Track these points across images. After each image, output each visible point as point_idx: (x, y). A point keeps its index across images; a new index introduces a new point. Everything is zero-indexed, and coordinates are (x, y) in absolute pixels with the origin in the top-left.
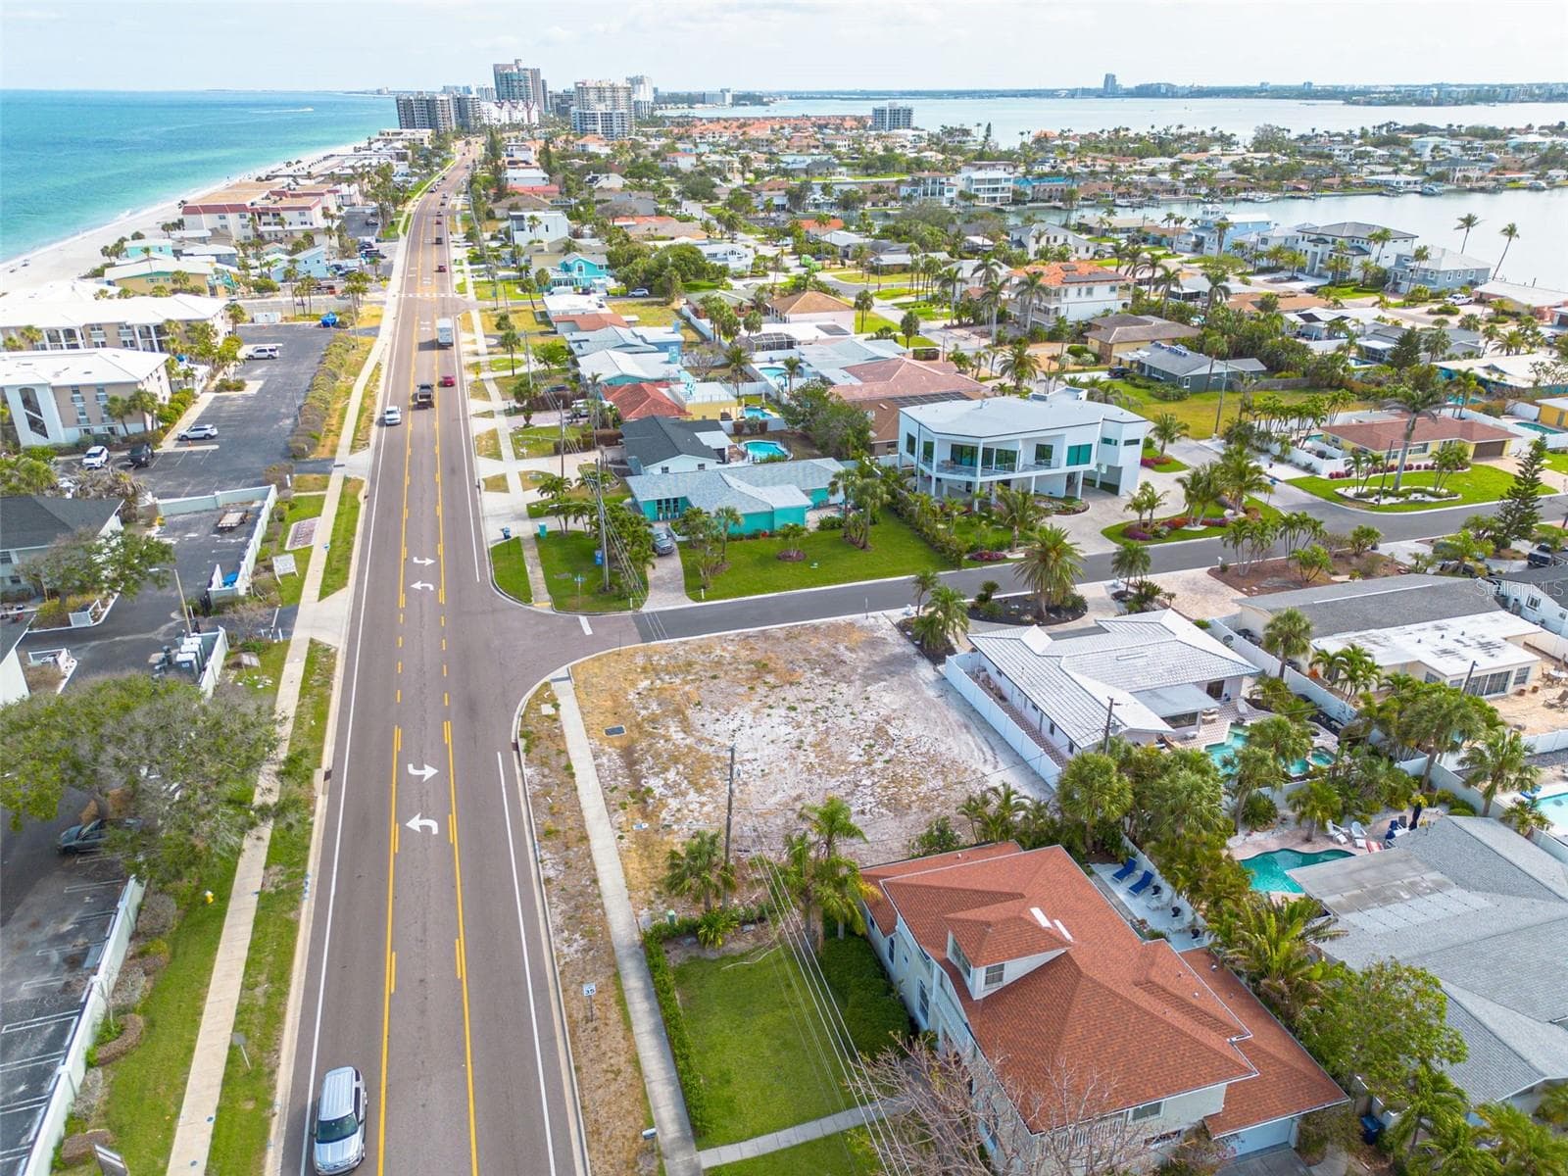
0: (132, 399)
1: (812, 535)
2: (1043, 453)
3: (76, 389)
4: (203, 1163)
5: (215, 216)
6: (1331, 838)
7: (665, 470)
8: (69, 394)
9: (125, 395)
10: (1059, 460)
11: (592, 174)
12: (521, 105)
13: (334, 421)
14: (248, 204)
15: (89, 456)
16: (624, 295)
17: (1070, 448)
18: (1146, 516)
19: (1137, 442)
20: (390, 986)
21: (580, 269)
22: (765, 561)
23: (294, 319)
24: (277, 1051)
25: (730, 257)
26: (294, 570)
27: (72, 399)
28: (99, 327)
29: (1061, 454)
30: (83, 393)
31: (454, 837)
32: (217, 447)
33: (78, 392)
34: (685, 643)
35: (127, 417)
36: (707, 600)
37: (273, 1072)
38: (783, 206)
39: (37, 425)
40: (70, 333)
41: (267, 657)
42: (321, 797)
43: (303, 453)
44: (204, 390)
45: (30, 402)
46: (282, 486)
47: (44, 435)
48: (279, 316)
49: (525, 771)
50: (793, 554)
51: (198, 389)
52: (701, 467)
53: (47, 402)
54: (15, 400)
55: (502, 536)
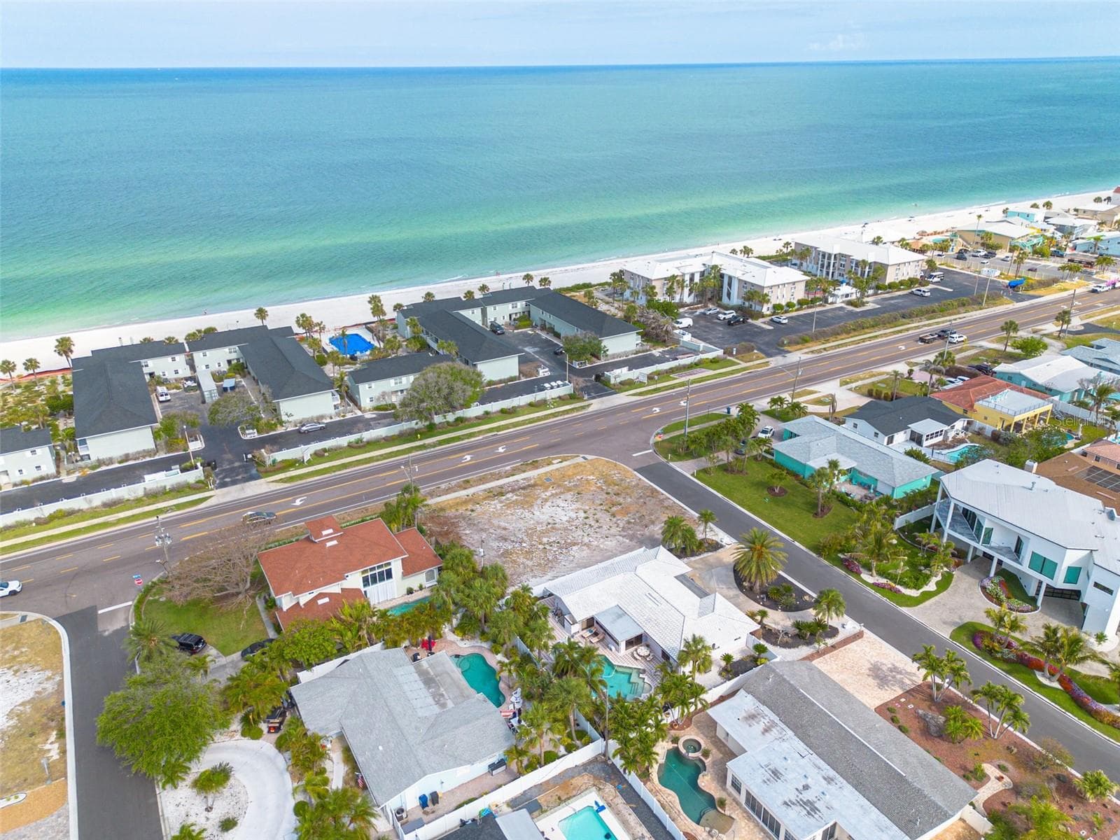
0: (751, 293)
3: (746, 282)
4: (314, 470)
7: (855, 426)
8: (743, 284)
9: (754, 290)
17: (1034, 554)
19: (1109, 591)
22: (763, 485)
23: (1007, 277)
26: (646, 382)
27: (743, 287)
28: (842, 255)
30: (747, 285)
31: (459, 466)
32: (770, 328)
33: (745, 284)
36: (696, 477)
39: (729, 295)
40: (831, 255)
41: (572, 401)
42: (481, 437)
43: (783, 345)
44: (843, 302)
45: (730, 285)
46: (728, 352)
47: (730, 299)
48: (998, 273)
49: (508, 468)
50: (777, 491)
51: (839, 300)
52: (876, 435)
53: (735, 285)
54: (726, 280)
55: (726, 411)
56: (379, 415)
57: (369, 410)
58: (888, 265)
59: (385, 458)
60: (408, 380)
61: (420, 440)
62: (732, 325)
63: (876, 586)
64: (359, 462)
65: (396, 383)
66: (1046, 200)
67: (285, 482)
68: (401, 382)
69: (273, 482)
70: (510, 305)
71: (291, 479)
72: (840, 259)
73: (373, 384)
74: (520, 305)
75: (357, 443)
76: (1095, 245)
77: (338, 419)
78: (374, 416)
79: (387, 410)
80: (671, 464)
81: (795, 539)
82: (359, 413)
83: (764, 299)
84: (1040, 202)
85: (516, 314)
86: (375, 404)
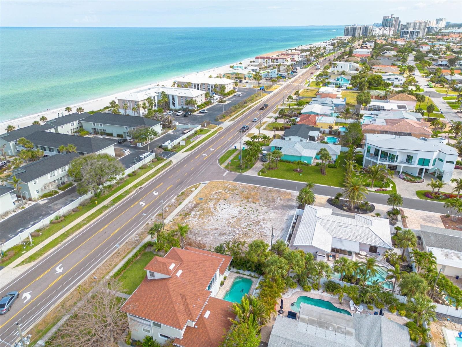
0: (190, 101)
1: (312, 166)
2: (409, 159)
3: (182, 97)
4: (44, 246)
5: (262, 59)
6: (350, 307)
7: (290, 139)
8: (181, 98)
9: (189, 100)
10: (414, 162)
11: (385, 51)
12: (388, 28)
13: (234, 113)
14: (271, 57)
15: (178, 113)
16: (351, 89)
17: (419, 159)
18: (436, 190)
19: (453, 163)
20: (100, 231)
21: (342, 80)
22: (290, 170)
23: (256, 87)
24: (73, 233)
25: (395, 80)
26: (185, 145)
27: (181, 99)
28: (204, 84)
29: (416, 160)
30: (183, 98)
31: (143, 209)
32: (204, 115)
33: (182, 98)
34: (241, 184)
35: (189, 105)
36: (261, 176)
37: (69, 236)
38: (446, 65)
39: (174, 104)
40: (198, 85)
41: (159, 161)
42: (134, 192)
43: (218, 119)
44: (216, 102)
45: (173, 99)
46: (203, 126)
47: (175, 106)
48: (252, 86)
49: (173, 200)
50: (299, 170)
51: (215, 101)
52: (301, 140)
53: (176, 99)
54: (171, 98)
55: (234, 148)
56: (50, 199)
57: (39, 199)
58: (225, 85)
59: (89, 221)
60: (58, 173)
61: (98, 204)
62: (187, 116)
63: (376, 191)
64: (73, 230)
65: (51, 177)
66: (240, 62)
67: (29, 262)
68: (54, 175)
69: (17, 266)
70: (70, 124)
71: (31, 259)
72: (202, 86)
73: (37, 180)
74: (76, 123)
75: (57, 219)
76: (268, 74)
77: (20, 211)
78: (47, 201)
79: (52, 195)
80: (244, 174)
81: (330, 186)
82: (34, 203)
83: (195, 103)
84: (238, 63)
85: (74, 129)
86: (41, 194)
